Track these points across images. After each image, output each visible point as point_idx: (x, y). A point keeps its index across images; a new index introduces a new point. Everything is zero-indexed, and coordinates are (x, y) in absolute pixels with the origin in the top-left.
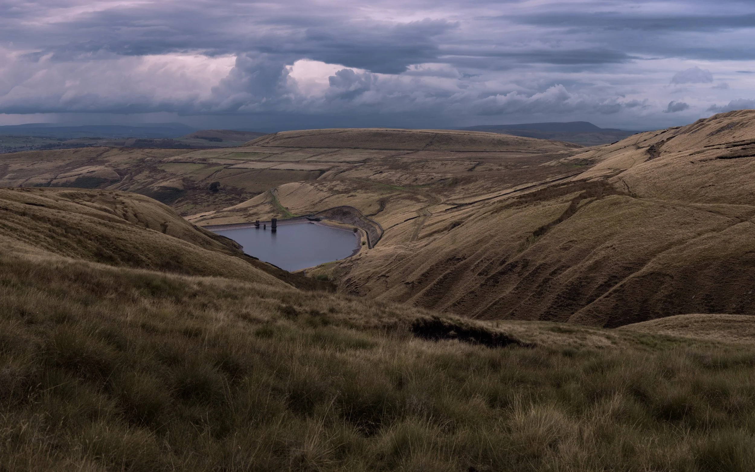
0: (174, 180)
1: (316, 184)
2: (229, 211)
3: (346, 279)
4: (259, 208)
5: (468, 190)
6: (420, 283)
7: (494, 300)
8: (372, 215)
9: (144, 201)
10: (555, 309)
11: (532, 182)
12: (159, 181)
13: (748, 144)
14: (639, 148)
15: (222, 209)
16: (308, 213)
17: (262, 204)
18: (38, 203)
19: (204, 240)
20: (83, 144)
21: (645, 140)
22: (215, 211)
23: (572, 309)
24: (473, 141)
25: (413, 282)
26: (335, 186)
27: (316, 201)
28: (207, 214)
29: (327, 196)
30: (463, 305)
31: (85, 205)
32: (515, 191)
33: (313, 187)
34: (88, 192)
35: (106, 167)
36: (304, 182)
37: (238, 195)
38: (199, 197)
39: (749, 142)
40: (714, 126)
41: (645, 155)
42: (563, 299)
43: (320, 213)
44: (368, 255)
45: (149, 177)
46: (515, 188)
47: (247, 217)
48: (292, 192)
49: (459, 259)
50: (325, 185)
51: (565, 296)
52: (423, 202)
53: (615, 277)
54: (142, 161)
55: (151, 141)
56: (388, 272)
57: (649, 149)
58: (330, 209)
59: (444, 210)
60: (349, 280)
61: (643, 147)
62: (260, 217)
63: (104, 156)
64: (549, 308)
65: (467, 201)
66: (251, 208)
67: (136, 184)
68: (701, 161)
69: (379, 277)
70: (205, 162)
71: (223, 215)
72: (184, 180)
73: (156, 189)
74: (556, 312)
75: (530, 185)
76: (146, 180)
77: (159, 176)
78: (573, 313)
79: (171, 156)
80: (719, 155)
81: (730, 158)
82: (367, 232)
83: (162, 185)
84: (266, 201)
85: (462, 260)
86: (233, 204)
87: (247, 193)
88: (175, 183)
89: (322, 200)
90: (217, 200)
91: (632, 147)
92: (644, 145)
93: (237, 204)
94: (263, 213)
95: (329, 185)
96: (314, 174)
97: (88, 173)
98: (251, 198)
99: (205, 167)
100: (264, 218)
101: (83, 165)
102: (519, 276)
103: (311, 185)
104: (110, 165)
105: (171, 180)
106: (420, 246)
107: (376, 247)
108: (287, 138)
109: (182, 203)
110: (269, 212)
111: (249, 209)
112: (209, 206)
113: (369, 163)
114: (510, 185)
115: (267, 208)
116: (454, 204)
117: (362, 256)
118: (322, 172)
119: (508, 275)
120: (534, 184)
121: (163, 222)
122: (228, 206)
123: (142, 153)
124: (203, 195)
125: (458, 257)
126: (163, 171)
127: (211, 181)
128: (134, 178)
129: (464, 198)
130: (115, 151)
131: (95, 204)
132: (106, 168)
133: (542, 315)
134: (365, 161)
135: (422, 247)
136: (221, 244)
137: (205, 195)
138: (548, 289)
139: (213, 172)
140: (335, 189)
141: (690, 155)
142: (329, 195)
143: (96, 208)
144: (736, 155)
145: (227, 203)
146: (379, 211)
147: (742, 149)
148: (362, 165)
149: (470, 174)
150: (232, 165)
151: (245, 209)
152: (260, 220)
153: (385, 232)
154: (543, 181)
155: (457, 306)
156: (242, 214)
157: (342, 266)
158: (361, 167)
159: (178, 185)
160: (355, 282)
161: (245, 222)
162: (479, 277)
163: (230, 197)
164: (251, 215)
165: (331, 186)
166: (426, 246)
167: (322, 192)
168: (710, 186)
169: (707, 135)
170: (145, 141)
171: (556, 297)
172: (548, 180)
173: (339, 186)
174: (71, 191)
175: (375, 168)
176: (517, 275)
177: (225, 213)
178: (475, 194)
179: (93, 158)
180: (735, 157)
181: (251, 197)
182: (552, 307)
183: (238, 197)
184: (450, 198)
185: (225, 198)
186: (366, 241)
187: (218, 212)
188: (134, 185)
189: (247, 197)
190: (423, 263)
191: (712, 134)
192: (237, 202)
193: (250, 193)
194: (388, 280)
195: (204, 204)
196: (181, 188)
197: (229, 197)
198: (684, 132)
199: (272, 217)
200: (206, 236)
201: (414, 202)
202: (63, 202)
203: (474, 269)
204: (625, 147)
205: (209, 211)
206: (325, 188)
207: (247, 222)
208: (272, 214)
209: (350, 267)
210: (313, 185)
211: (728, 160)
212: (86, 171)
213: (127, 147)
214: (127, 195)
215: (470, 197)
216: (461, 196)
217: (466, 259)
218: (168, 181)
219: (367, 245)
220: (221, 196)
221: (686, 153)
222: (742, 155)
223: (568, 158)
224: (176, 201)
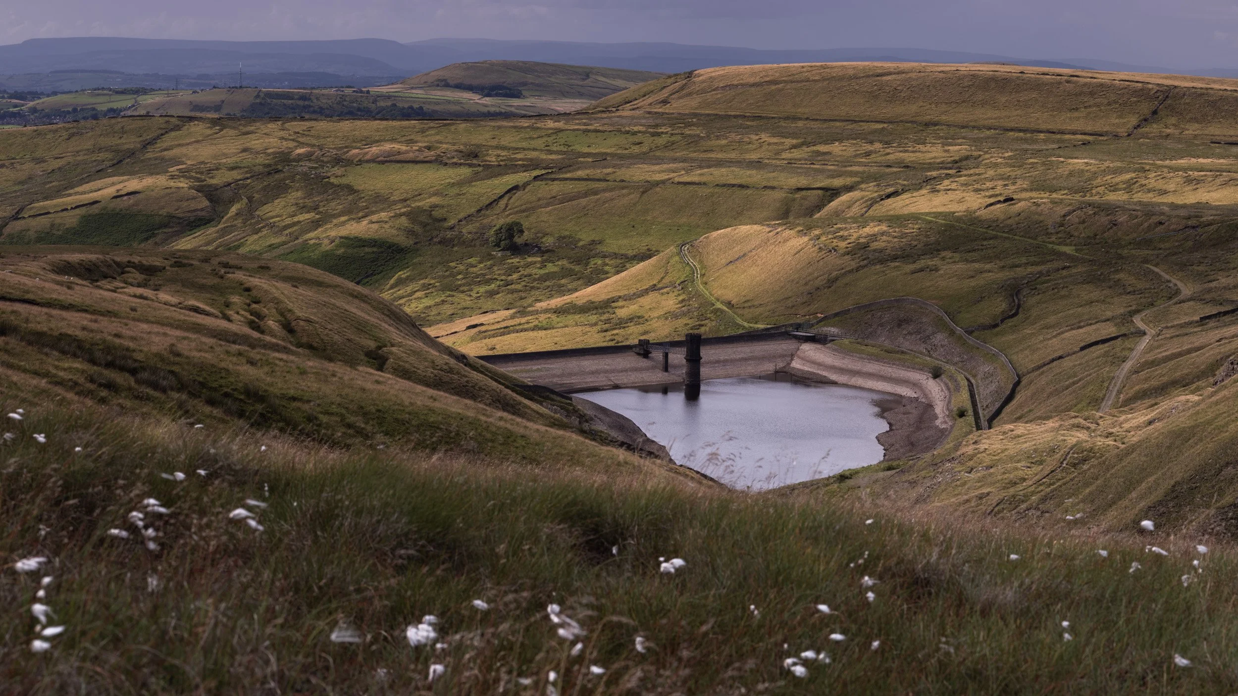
0: (383, 215)
1: (815, 231)
2: (554, 310)
4: (646, 301)
12: (335, 221)
15: (530, 305)
16: (792, 320)
17: (654, 288)
20: (94, 109)
22: (512, 311)
26: (873, 237)
27: (816, 283)
28: (486, 319)
33: (806, 239)
35: (172, 177)
36: (779, 225)
37: (578, 261)
38: (462, 267)
43: (827, 318)
45: (303, 209)
47: (611, 329)
48: (744, 255)
50: (841, 233)
54: (284, 158)
62: (649, 328)
63: (160, 145)
66: (620, 303)
67: (265, 232)
70: (475, 162)
71: (536, 323)
72: (412, 215)
73: (326, 246)
76: (296, 219)
77: (335, 206)
82: (969, 381)
83: (344, 231)
84: (667, 280)
86: (561, 291)
87: (605, 257)
88: (387, 226)
89: (836, 279)
90: (515, 276)
93: (576, 290)
94: (658, 317)
95: (855, 235)
96: (804, 198)
97: (115, 197)
98: (618, 272)
99: (476, 177)
100: (660, 331)
103: (800, 233)
104: (184, 174)
105: (375, 217)
107: (997, 427)
108: (722, 89)
109: (409, 289)
111: (613, 305)
112: (491, 294)
113: (972, 171)
115: (670, 302)
118: (828, 193)
122: (551, 297)
123: (282, 134)
124: (472, 261)
126: (350, 189)
127: (498, 220)
128: (260, 212)
130: (198, 129)
132: (172, 183)
134: (956, 165)
137: (480, 262)
139: (500, 191)
140: (874, 246)
142: (854, 264)
145: (546, 287)
146: (1005, 316)
150: (560, 169)
151: (606, 305)
152: (650, 337)
153: (1026, 379)
156: (593, 318)
158: (946, 182)
159: (394, 232)
161: (605, 344)
163: (555, 269)
164: (622, 323)
165: (860, 237)
167: (833, 255)
177: (542, 317)
179: (132, 153)
181: (619, 268)
183: (577, 268)
184: (1214, 284)
185: (542, 272)
186: (968, 406)
187: (523, 313)
188: (260, 234)
189: (607, 268)
192: (575, 284)
193: (615, 256)
195: (476, 289)
196: (403, 240)
197: (551, 268)
199: (685, 331)
201: (1108, 292)
205: (493, 311)
206: (844, 244)
207: (612, 344)
208: (685, 320)
210: (806, 235)
212: (111, 191)
213: (231, 118)
218: (365, 222)
219: (970, 419)
220: (528, 265)
224: (392, 281)
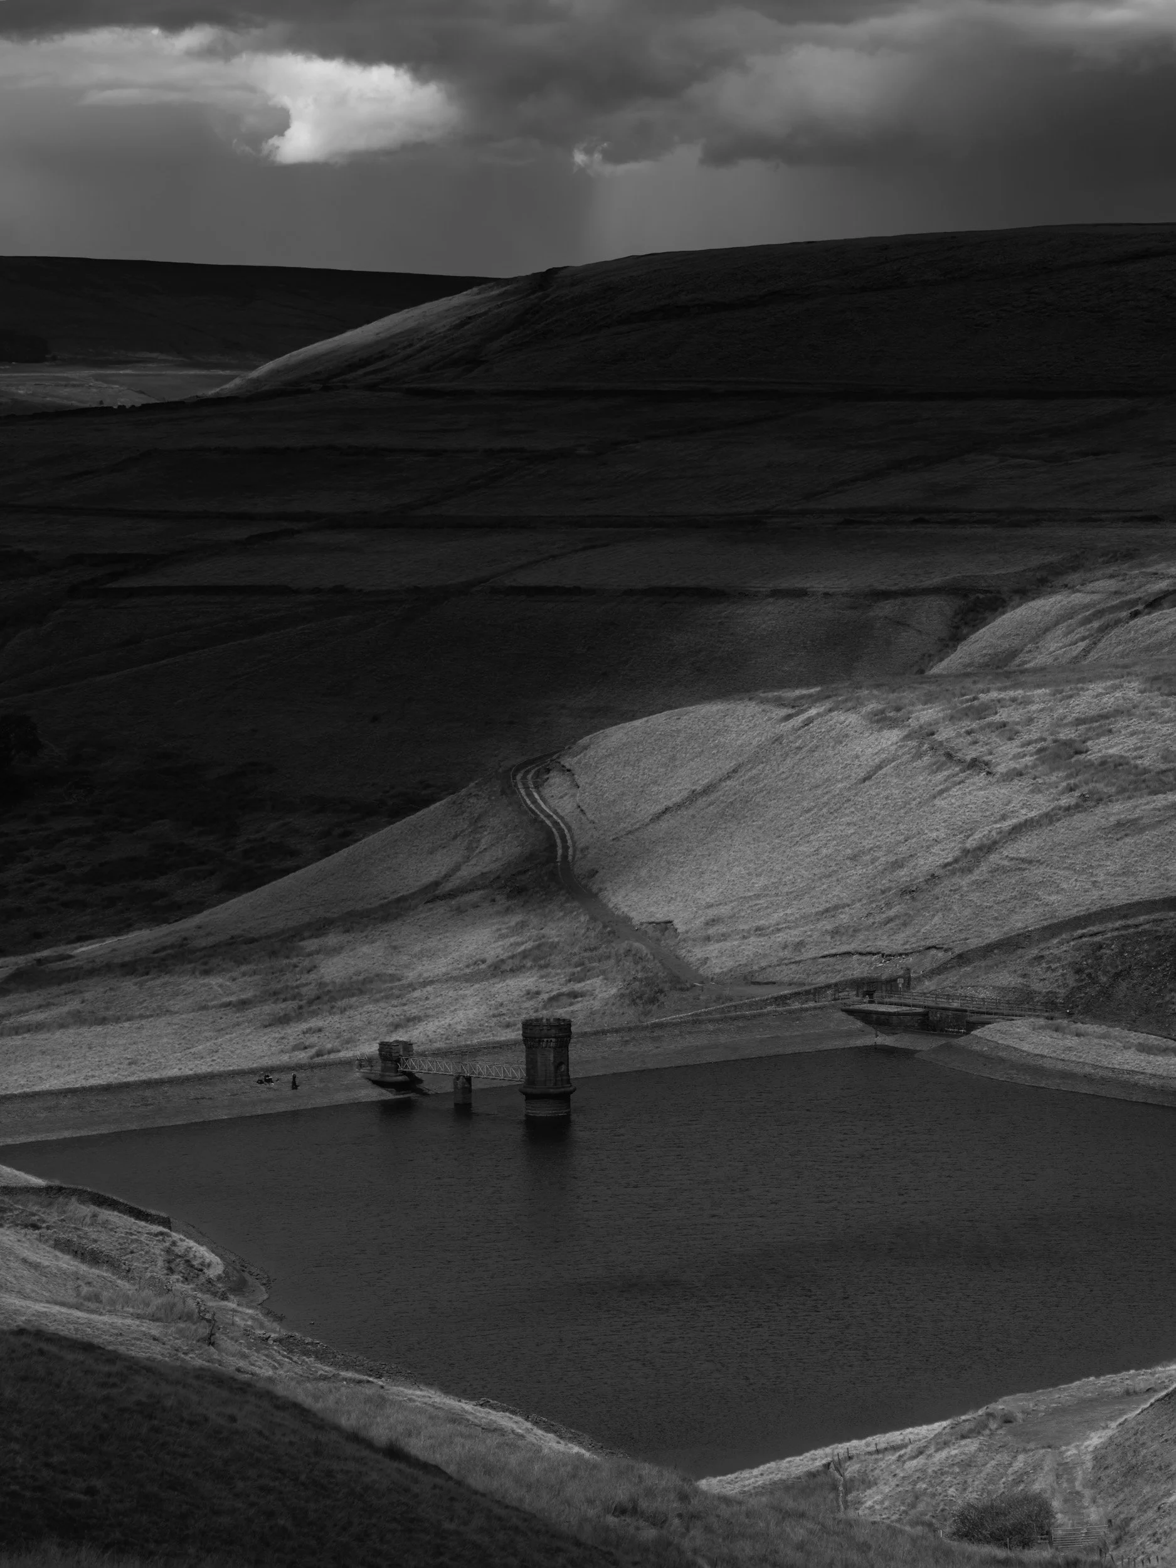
1: (926, 714)
4: (409, 931)
16: (858, 969)
17: (433, 893)
26: (1102, 723)
27: (927, 863)
29: (1025, 814)
33: (892, 736)
36: (814, 700)
37: (207, 821)
43: (962, 959)
47: (299, 1015)
48: (707, 790)
50: (1002, 715)
58: (1052, 930)
62: (413, 1010)
84: (467, 872)
87: (288, 808)
89: (987, 848)
90: (11, 868)
93: (198, 906)
94: (449, 979)
95: (1045, 721)
98: (327, 852)
100: (453, 1015)
103: (881, 720)
110: (499, 969)
118: (976, 603)
122: (125, 926)
136: (67, 1262)
140: (1102, 748)
142: (1042, 804)
145: (113, 899)
151: (279, 950)
152: (414, 1035)
156: (249, 986)
163: (138, 848)
164: (334, 998)
165: (1059, 723)
167: (980, 779)
173: (1135, 724)
183: (203, 844)
185: (96, 858)
197: (121, 844)
199: (523, 1013)
206: (1011, 748)
207: (302, 1057)
208: (528, 981)
210: (893, 723)
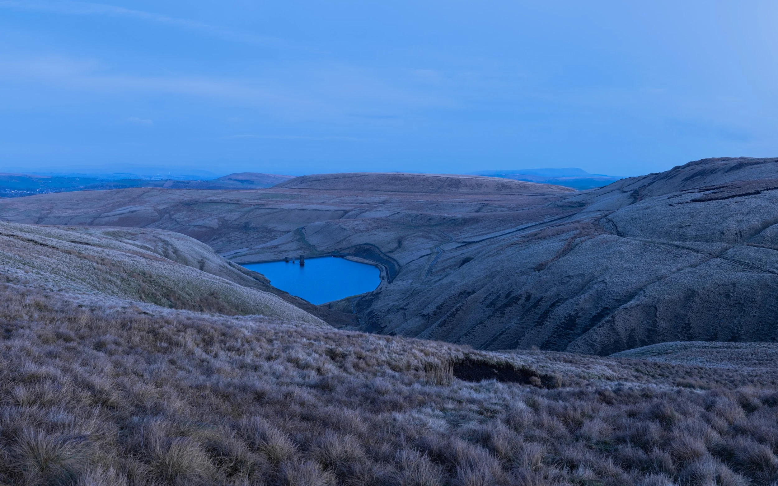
0: (210, 219)
2: (261, 248)
3: (368, 311)
4: (288, 245)
5: (475, 229)
6: (435, 315)
7: (501, 330)
8: (391, 252)
9: (182, 239)
10: (555, 338)
11: (532, 223)
12: (196, 220)
13: (717, 188)
14: (624, 192)
15: (254, 247)
16: (333, 250)
17: (290, 242)
18: (84, 241)
19: (239, 275)
20: (125, 185)
21: (629, 185)
22: (248, 249)
23: (570, 338)
24: (479, 185)
25: (429, 314)
26: (357, 225)
27: (340, 239)
28: (239, 251)
29: (350, 234)
30: (474, 335)
31: (127, 243)
32: (517, 231)
34: (130, 231)
35: (147, 206)
37: (269, 233)
38: (233, 235)
39: (718, 186)
40: (688, 172)
41: (630, 198)
42: (561, 329)
43: (344, 250)
44: (387, 289)
45: (187, 216)
46: (517, 227)
47: (277, 254)
48: (318, 231)
49: (469, 293)
50: (347, 224)
51: (563, 326)
52: (435, 240)
53: (607, 308)
55: (188, 183)
56: (406, 305)
57: (633, 193)
58: (353, 247)
59: (455, 247)
60: (371, 312)
61: (627, 192)
62: (289, 254)
63: (145, 196)
64: (550, 337)
65: (475, 239)
66: (281, 246)
68: (678, 204)
69: (398, 309)
70: (238, 203)
71: (255, 252)
72: (219, 219)
74: (555, 341)
75: (530, 225)
76: (184, 219)
77: (195, 216)
78: (570, 342)
79: (208, 197)
80: (693, 198)
81: (703, 201)
82: (386, 268)
83: (198, 224)
84: (294, 239)
85: (472, 294)
86: (264, 242)
87: (277, 232)
88: (211, 222)
89: (346, 238)
90: (250, 238)
91: (618, 191)
92: (628, 190)
93: (268, 242)
94: (291, 251)
96: (338, 213)
97: (129, 212)
98: (280, 237)
99: (239, 208)
100: (293, 254)
101: (125, 204)
102: (523, 308)
104: (150, 206)
105: (207, 219)
106: (434, 280)
107: (394, 282)
108: (313, 181)
109: (218, 241)
110: (298, 249)
111: (278, 246)
112: (242, 243)
113: (387, 205)
114: (512, 225)
115: (296, 245)
116: (464, 242)
117: (382, 290)
118: (346, 212)
119: (513, 307)
120: (534, 224)
121: (200, 259)
122: (260, 244)
123: (180, 194)
124: (236, 233)
125: (468, 291)
126: (200, 211)
127: (244, 221)
128: (173, 217)
129: (472, 237)
130: (155, 192)
131: (137, 243)
132: (147, 208)
133: (543, 343)
134: (384, 203)
135: (435, 282)
136: (254, 280)
137: (239, 233)
138: (549, 320)
139: (245, 212)
140: (357, 228)
141: (669, 198)
143: (137, 246)
144: (707, 199)
145: (259, 241)
146: (397, 248)
147: (713, 193)
148: (381, 206)
149: (477, 214)
150: (263, 205)
151: (276, 247)
152: (289, 256)
153: (403, 268)
154: (542, 222)
155: (468, 335)
156: (273, 251)
157: (364, 299)
158: (380, 208)
159: (213, 224)
160: (376, 314)
161: (276, 259)
162: (487, 309)
163: (262, 236)
164: (280, 252)
166: (439, 280)
168: (686, 226)
169: (683, 181)
170: (183, 182)
171: (555, 327)
172: (546, 220)
174: (112, 230)
175: (393, 208)
176: (521, 307)
177: (257, 250)
178: (482, 233)
179: (135, 199)
180: (708, 200)
181: (281, 235)
182: (552, 336)
183: (269, 235)
184: (460, 237)
185: (257, 236)
186: (385, 276)
187: (251, 249)
188: (173, 224)
189: (277, 236)
190: (437, 297)
191: (686, 180)
192: (267, 240)
193: (279, 231)
194: (406, 312)
195: (237, 242)
196: (217, 227)
197: (260, 235)
198: (663, 178)
199: (300, 254)
200: (240, 272)
201: (428, 240)
202: (106, 240)
203: (483, 302)
204: (612, 191)
205: (242, 248)
207: (278, 259)
208: (300, 251)
209: (372, 301)
211: (701, 203)
212: (128, 210)
213: (166, 189)
214: (166, 233)
215: (478, 235)
216: (469, 234)
217: (475, 292)
218: (204, 221)
219: (386, 280)
220: (253, 234)
221: (665, 197)
222: (713, 198)
223: (563, 201)
